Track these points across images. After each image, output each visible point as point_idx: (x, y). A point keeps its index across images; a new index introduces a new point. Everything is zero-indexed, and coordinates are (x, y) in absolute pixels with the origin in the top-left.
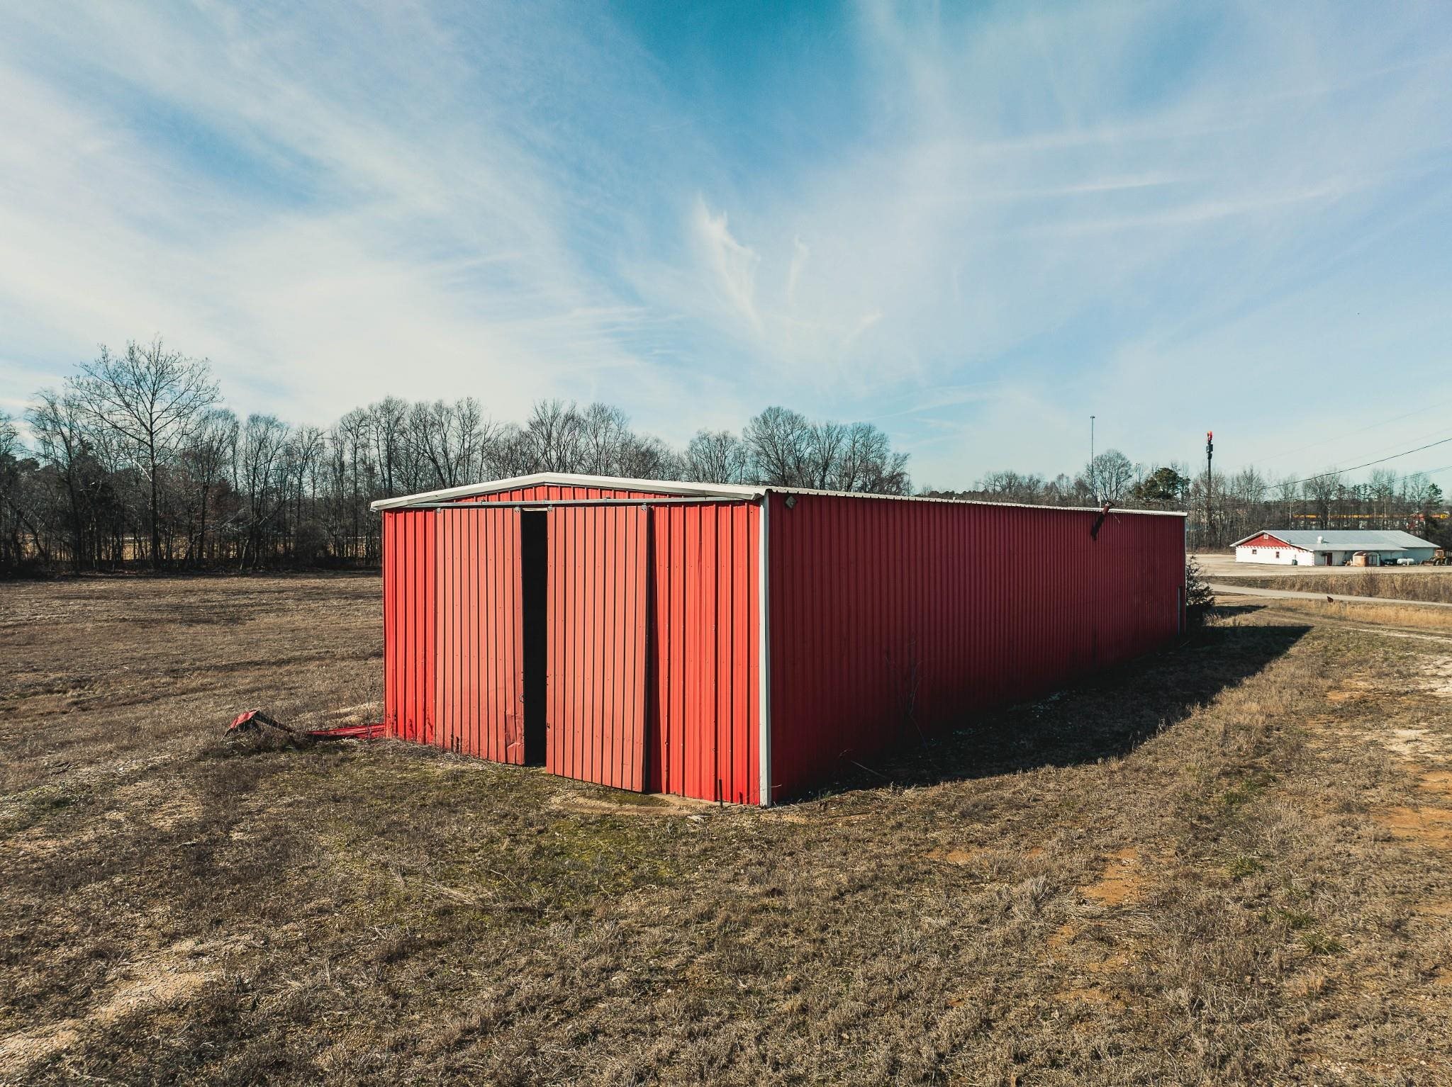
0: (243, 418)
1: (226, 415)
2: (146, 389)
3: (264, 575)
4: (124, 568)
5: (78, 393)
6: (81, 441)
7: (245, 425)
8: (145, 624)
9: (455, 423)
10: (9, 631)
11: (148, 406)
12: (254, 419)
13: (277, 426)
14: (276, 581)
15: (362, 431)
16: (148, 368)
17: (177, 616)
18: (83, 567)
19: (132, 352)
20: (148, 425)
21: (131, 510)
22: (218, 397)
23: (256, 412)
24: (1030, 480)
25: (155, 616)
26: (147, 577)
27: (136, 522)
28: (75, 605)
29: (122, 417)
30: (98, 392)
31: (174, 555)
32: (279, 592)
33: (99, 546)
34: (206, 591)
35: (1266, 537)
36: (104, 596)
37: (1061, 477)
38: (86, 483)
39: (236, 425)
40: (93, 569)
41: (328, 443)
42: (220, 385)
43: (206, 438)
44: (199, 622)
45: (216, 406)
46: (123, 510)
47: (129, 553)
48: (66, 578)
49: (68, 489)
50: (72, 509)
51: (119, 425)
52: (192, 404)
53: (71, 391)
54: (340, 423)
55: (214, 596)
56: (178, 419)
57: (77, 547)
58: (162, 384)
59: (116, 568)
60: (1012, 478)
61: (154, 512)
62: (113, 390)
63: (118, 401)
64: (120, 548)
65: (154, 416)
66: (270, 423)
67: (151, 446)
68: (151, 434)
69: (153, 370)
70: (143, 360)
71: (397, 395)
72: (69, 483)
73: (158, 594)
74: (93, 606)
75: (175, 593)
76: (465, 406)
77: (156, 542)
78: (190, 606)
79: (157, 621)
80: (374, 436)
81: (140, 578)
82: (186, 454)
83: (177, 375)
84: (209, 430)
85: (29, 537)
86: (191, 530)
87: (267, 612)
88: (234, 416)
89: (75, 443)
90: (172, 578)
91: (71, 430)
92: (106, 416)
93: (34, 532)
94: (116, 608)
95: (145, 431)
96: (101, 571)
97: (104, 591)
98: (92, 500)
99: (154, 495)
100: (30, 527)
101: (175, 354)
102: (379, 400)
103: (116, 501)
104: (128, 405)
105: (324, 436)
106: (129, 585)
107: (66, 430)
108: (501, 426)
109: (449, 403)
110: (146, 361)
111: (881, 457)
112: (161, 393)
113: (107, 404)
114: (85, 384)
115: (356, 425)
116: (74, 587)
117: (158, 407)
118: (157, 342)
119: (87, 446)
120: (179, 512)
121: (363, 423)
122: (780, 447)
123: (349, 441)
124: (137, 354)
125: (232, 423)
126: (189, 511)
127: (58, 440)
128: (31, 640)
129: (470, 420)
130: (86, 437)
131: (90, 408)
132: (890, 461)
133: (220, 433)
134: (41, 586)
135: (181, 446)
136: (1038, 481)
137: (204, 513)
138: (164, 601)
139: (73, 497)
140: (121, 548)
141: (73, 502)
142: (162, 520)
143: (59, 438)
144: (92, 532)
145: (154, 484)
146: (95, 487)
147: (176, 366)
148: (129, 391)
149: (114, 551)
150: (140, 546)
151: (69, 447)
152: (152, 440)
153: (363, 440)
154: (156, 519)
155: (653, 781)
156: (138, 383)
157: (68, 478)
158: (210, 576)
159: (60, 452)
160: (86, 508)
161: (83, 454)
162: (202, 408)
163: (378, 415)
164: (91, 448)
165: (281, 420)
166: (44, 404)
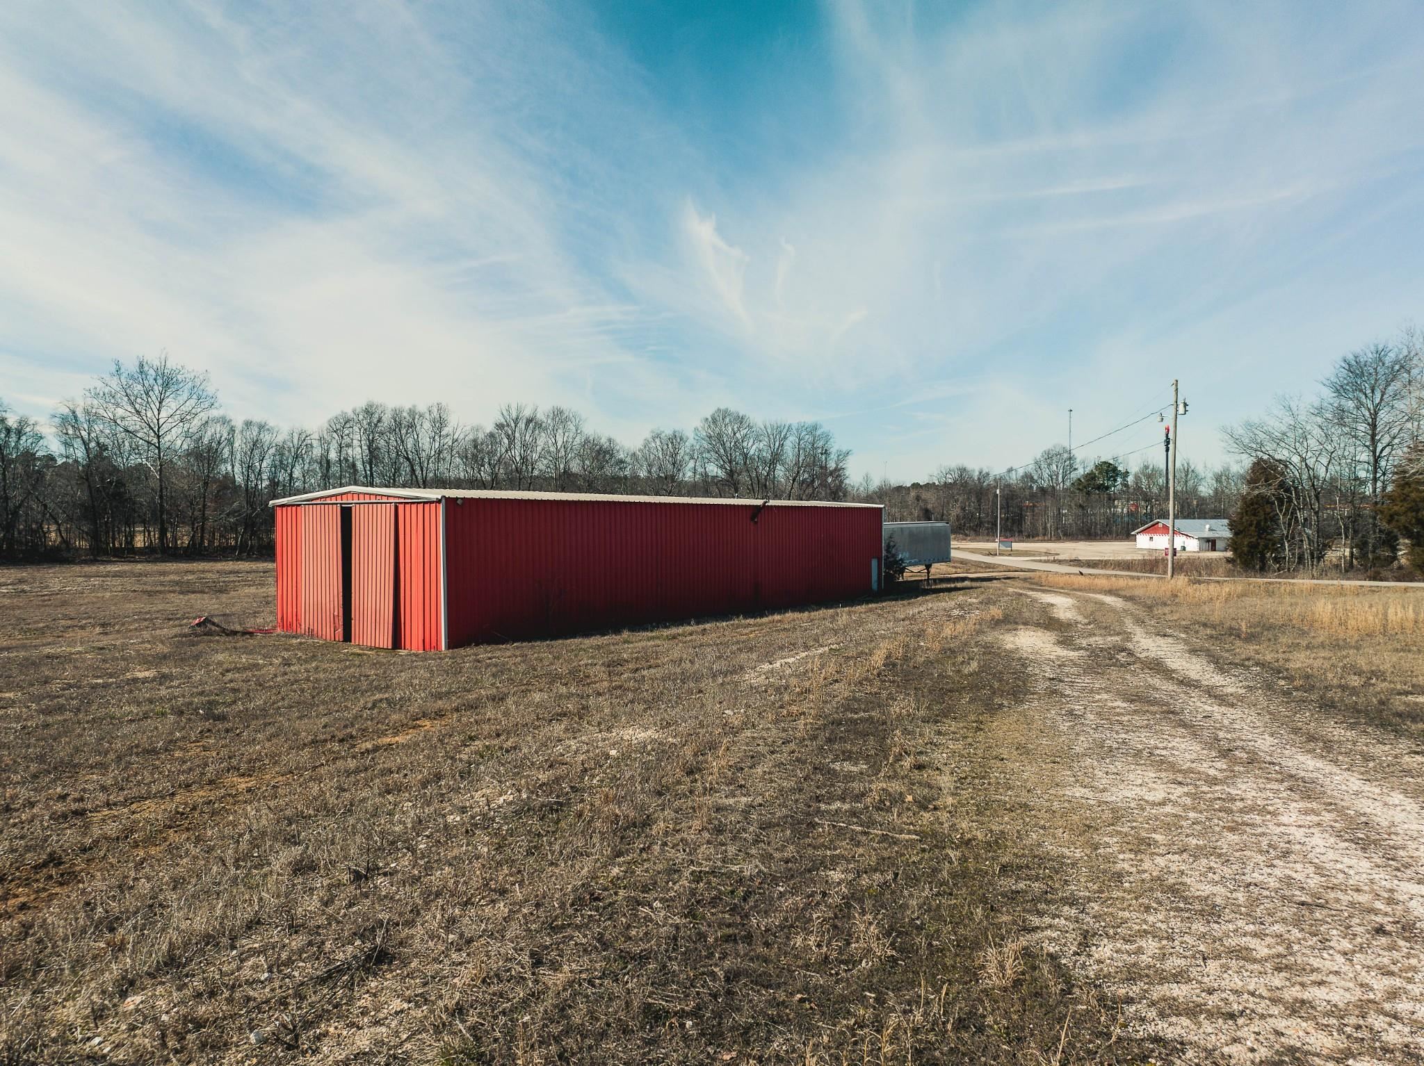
0: (238, 423)
1: (224, 421)
2: (154, 398)
3: (257, 560)
4: (136, 554)
5: (95, 402)
6: (98, 443)
7: (240, 428)
8: (150, 594)
9: (427, 425)
10: (46, 598)
11: (156, 413)
12: (248, 424)
13: (268, 430)
14: (265, 564)
15: (347, 432)
16: (155, 380)
17: (177, 588)
18: (100, 553)
19: (141, 366)
20: (156, 429)
21: (141, 504)
22: (216, 405)
23: (249, 418)
24: (980, 473)
25: (159, 588)
26: (155, 561)
27: (145, 514)
28: (95, 581)
29: (133, 422)
30: (113, 401)
31: (179, 542)
32: (264, 572)
33: (114, 534)
34: (203, 572)
35: (1160, 525)
36: (117, 575)
37: (1010, 470)
38: (102, 480)
39: (232, 430)
40: (108, 554)
41: (315, 443)
42: (219, 395)
43: (206, 441)
44: (194, 592)
45: (214, 413)
46: (134, 503)
47: (139, 541)
48: (85, 562)
49: (86, 484)
50: (90, 502)
51: (130, 429)
52: (193, 411)
53: (89, 401)
54: (326, 425)
55: (209, 575)
56: (181, 424)
57: (94, 536)
58: (168, 394)
59: (128, 553)
60: (963, 470)
61: (161, 505)
62: (126, 399)
63: (130, 408)
64: (131, 536)
65: (161, 422)
66: (261, 427)
67: (159, 448)
68: (159, 437)
69: (160, 381)
70: (152, 372)
71: (377, 399)
72: (87, 480)
73: (164, 573)
74: (109, 581)
75: (177, 573)
76: (435, 410)
77: (163, 533)
78: (188, 582)
79: (160, 592)
80: (358, 437)
81: (149, 562)
82: (189, 454)
83: (181, 385)
84: (209, 433)
85: (53, 527)
86: (193, 521)
87: (250, 586)
88: (230, 421)
89: (93, 445)
90: (176, 562)
91: (89, 434)
92: (119, 421)
93: (57, 523)
94: (129, 583)
95: (153, 434)
96: (115, 556)
97: (119, 571)
98: (107, 494)
99: (161, 491)
100: (54, 519)
101: (179, 367)
102: (361, 404)
103: (127, 496)
104: (138, 412)
105: (312, 437)
106: (139, 567)
107: (84, 434)
108: (468, 428)
109: (422, 408)
110: (154, 374)
111: (826, 453)
112: (166, 401)
113: (120, 412)
114: (101, 394)
115: (341, 426)
116: (93, 569)
117: (164, 414)
118: (163, 357)
119: (103, 447)
120: (183, 505)
121: (348, 425)
122: (728, 444)
123: (334, 441)
124: (146, 368)
125: (228, 428)
126: (192, 504)
127: (78, 443)
128: (64, 603)
129: (439, 423)
130: (102, 440)
131: (105, 415)
132: (833, 456)
133: (218, 436)
134: (65, 568)
135: (185, 447)
136: (988, 474)
137: (204, 506)
138: (167, 579)
139: (91, 493)
140: (133, 537)
141: (91, 496)
142: (169, 513)
143: (79, 440)
144: (107, 522)
145: (160, 480)
146: (111, 483)
147: (179, 377)
148: (139, 400)
149: (126, 539)
150: (149, 535)
151: (87, 449)
152: (159, 442)
153: (347, 440)
154: (162, 510)
155: (397, 643)
156: (147, 394)
157: (87, 475)
158: (209, 561)
159: (80, 453)
160: (102, 502)
161: (99, 456)
162: (202, 414)
163: (361, 417)
164: (107, 449)
165: (271, 424)
166: (66, 411)
